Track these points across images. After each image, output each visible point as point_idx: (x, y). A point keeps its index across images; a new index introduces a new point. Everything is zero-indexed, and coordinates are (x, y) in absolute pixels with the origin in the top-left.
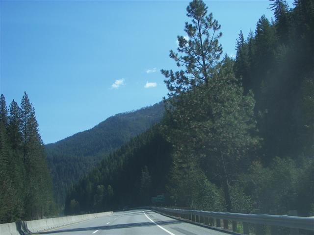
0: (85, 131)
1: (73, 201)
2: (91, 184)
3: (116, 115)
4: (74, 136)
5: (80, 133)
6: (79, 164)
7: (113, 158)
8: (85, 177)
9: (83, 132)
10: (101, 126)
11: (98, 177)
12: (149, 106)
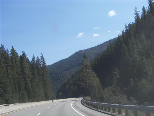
0: (65, 59)
1: (60, 93)
2: (68, 85)
3: (79, 51)
4: (60, 61)
5: (63, 60)
6: (62, 75)
7: (77, 73)
8: (65, 82)
9: (64, 60)
10: (72, 56)
11: (71, 82)
12: (95, 46)
